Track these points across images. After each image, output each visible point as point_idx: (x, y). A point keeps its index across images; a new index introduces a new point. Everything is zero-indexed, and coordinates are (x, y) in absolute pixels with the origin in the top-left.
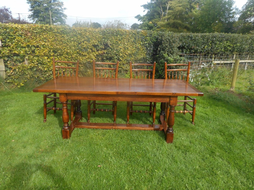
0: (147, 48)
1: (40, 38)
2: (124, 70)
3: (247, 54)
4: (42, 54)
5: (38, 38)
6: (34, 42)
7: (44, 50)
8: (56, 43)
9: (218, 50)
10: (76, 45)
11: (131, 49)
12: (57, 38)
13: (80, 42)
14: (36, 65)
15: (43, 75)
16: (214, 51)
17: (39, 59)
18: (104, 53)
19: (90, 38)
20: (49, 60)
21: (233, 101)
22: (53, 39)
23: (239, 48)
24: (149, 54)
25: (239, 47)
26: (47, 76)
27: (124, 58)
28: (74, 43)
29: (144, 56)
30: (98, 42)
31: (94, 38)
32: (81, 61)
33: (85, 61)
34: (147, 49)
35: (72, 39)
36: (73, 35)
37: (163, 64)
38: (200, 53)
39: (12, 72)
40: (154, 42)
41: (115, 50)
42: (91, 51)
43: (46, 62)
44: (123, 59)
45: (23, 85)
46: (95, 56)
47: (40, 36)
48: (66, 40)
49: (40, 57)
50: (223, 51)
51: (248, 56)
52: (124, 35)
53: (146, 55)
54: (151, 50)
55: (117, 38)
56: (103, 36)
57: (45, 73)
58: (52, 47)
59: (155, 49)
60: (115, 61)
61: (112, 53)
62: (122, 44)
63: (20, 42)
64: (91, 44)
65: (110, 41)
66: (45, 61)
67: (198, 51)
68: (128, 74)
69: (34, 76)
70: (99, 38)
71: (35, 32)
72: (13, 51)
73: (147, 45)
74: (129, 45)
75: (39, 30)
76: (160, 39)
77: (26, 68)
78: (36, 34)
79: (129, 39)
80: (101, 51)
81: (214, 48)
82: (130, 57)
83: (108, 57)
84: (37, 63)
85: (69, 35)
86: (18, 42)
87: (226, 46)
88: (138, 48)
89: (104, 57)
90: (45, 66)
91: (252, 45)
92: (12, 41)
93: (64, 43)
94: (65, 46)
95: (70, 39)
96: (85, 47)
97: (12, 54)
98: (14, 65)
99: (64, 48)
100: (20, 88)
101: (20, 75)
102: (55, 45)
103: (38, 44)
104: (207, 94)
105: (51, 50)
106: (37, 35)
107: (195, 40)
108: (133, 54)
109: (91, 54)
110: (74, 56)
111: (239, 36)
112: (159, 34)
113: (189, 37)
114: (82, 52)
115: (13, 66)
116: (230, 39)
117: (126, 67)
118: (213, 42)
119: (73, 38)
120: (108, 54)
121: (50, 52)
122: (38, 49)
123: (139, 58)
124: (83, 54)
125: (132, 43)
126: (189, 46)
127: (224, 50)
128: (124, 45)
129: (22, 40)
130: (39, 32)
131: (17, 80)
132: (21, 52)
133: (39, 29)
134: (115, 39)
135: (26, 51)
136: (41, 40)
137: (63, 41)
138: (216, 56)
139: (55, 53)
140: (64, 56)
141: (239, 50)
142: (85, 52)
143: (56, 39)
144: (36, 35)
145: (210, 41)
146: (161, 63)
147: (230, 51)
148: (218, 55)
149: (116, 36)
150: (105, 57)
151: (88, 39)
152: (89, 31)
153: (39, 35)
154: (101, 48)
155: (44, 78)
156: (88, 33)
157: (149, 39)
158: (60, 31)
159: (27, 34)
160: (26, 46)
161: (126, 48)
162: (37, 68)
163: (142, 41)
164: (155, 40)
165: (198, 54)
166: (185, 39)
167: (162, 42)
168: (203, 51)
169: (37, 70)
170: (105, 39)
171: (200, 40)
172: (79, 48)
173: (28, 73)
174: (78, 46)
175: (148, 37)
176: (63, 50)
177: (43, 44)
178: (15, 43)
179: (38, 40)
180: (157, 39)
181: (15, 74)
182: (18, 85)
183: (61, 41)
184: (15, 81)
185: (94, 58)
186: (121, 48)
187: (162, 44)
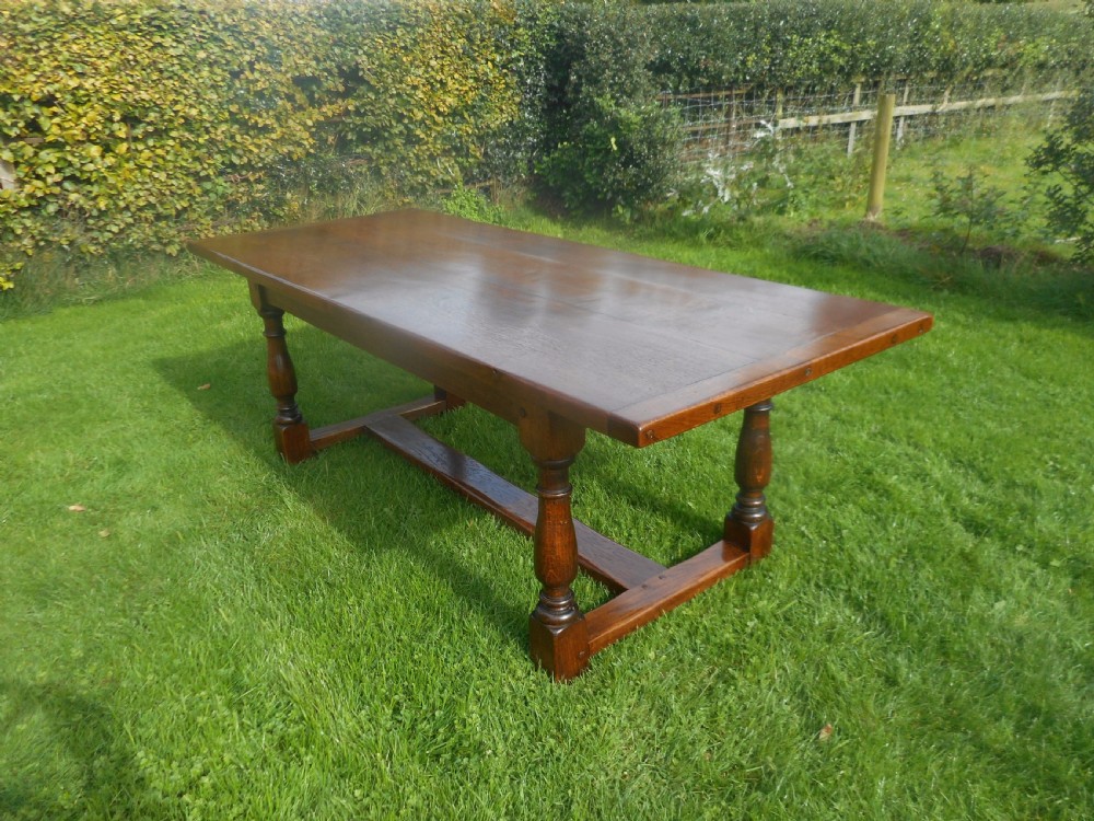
0: (521, 77)
1: (56, 60)
2: (437, 183)
3: (900, 81)
4: (75, 132)
5: (45, 57)
7: (80, 117)
8: (130, 79)
9: (795, 68)
10: (222, 84)
11: (457, 86)
12: (131, 52)
13: (236, 68)
14: (57, 190)
15: (95, 234)
16: (781, 75)
17: (65, 160)
18: (347, 113)
19: (277, 48)
20: (110, 160)
21: (885, 257)
22: (116, 59)
23: (874, 58)
24: (532, 104)
25: (874, 51)
26: (110, 235)
27: (430, 129)
28: (212, 72)
29: (512, 116)
30: (314, 63)
31: (297, 47)
32: (252, 157)
33: (271, 157)
34: (524, 83)
35: (202, 55)
36: (204, 38)
37: (599, 143)
38: (729, 88)
40: (547, 51)
41: (392, 96)
42: (289, 106)
43: (97, 170)
44: (427, 135)
45: (11, 286)
46: (310, 127)
47: (51, 46)
48: (176, 62)
49: (68, 148)
50: (817, 72)
51: (907, 89)
52: (422, 27)
53: (519, 110)
54: (537, 86)
55: (395, 41)
56: (335, 36)
57: (102, 223)
58: (116, 99)
59: (556, 83)
60: (396, 146)
61: (379, 108)
62: (418, 67)
64: (287, 72)
65: (364, 58)
66: (91, 167)
67: (724, 77)
68: (455, 198)
69: (50, 238)
70: (319, 44)
71: (28, 28)
73: (522, 64)
74: (446, 69)
75: (44, 20)
76: (572, 35)
77: (13, 208)
78: (31, 39)
79: (443, 44)
80: (331, 103)
81: (780, 64)
82: (458, 123)
83: (364, 130)
84: (58, 178)
85: (186, 39)
87: (827, 52)
88: (486, 82)
89: (347, 132)
90: (95, 190)
91: (918, 41)
93: (171, 78)
94: (176, 91)
95: (191, 54)
96: (264, 89)
99: (170, 98)
102: (130, 87)
103: (50, 88)
104: (787, 243)
105: (112, 113)
106: (36, 43)
107: (708, 32)
108: (466, 107)
109: (291, 123)
110: (219, 132)
112: (565, 13)
113: (681, 19)
114: (254, 112)
116: (841, 20)
117: (445, 168)
118: (776, 36)
119: (202, 48)
120: (365, 114)
121: (112, 121)
122: (55, 109)
123: (492, 126)
124: (256, 123)
125: (461, 59)
126: (688, 58)
127: (820, 69)
128: (427, 72)
130: (45, 31)
133: (40, 15)
134: (386, 45)
136: (60, 67)
137: (161, 66)
138: (791, 96)
139: (133, 127)
140: (174, 139)
141: (872, 67)
142: (265, 115)
143: (131, 57)
144: (31, 44)
145: (765, 34)
146: (586, 136)
147: (839, 73)
148: (795, 93)
149: (390, 29)
150: (352, 130)
151: (272, 53)
152: (268, 11)
153: (45, 44)
154: (329, 91)
155: (98, 244)
156: (267, 25)
157: (526, 37)
158: (141, 19)
161: (439, 86)
162: (61, 202)
163: (498, 48)
164: (551, 40)
165: (723, 94)
166: (671, 30)
167: (583, 49)
168: (741, 77)
169: (60, 212)
170: (345, 49)
171: (727, 30)
172: (237, 96)
173: (25, 228)
174: (230, 88)
175: (521, 30)
176: (169, 111)
177: (74, 88)
179: (47, 69)
180: (560, 37)
183: (153, 65)
185: (307, 139)
186: (415, 83)
187: (583, 57)
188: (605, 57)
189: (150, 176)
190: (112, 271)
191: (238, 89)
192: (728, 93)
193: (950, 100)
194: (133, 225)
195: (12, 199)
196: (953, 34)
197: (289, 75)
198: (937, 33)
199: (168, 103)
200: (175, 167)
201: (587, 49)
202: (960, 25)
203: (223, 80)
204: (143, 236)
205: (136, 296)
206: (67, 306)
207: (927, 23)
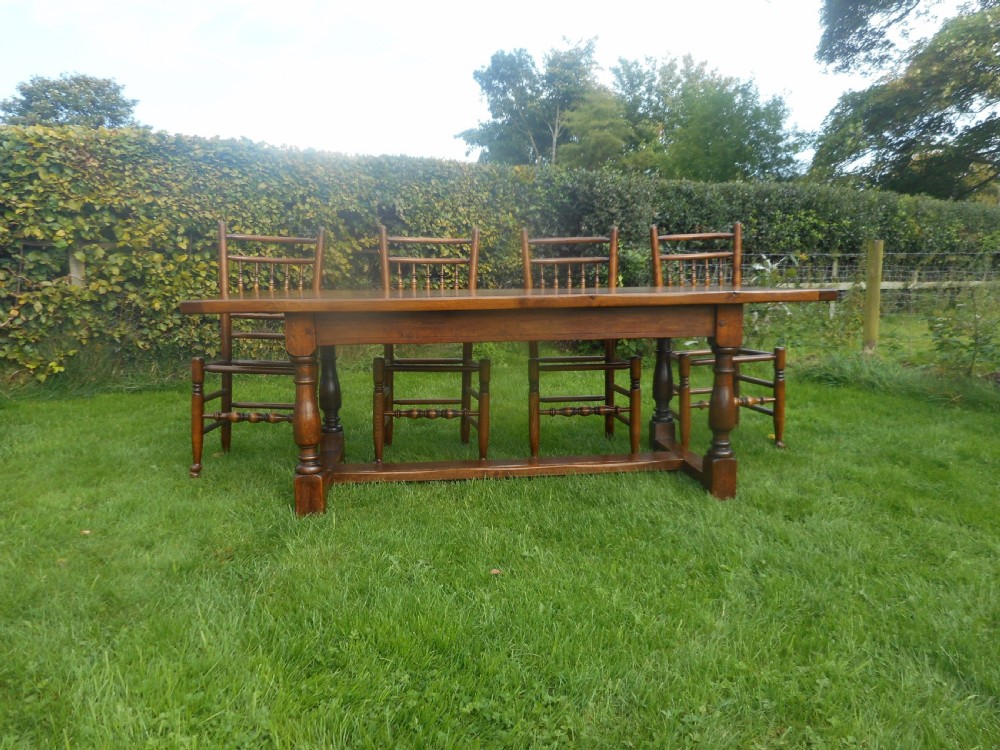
0: (537, 227)
1: (137, 179)
4: (143, 240)
5: (129, 176)
6: (113, 192)
7: (150, 228)
8: (197, 201)
9: (779, 240)
10: (276, 211)
11: (480, 230)
12: (202, 178)
13: (290, 200)
14: (118, 289)
15: (146, 331)
16: (767, 245)
17: (131, 263)
19: (327, 186)
20: (169, 267)
21: (890, 378)
22: (188, 184)
23: (849, 236)
25: (849, 230)
26: (159, 333)
28: (269, 201)
30: (357, 201)
31: (344, 187)
35: (262, 186)
39: (16, 313)
40: (561, 208)
41: (423, 234)
42: (332, 235)
43: (158, 275)
44: (451, 270)
45: (62, 369)
46: (349, 255)
47: (134, 169)
48: (239, 189)
49: (134, 253)
50: (799, 244)
52: (454, 179)
55: (430, 189)
56: (378, 181)
57: (153, 321)
58: (183, 216)
62: (447, 212)
63: (53, 192)
64: (333, 206)
65: (401, 200)
66: (153, 271)
67: (716, 241)
69: (105, 331)
70: (364, 187)
71: (118, 152)
72: (24, 226)
73: (538, 216)
74: (472, 215)
75: (133, 148)
76: (584, 194)
78: (120, 161)
79: (471, 194)
80: (369, 236)
81: (767, 234)
82: (479, 262)
84: (121, 279)
85: (250, 172)
86: (44, 192)
87: (807, 228)
88: (507, 229)
90: (152, 292)
91: (887, 225)
92: (22, 186)
93: (233, 202)
94: (236, 213)
95: (253, 184)
96: (311, 219)
97: (17, 239)
98: (25, 288)
99: (230, 218)
100: (47, 383)
101: (50, 329)
102: (197, 207)
103: (128, 202)
105: (177, 227)
106: (124, 165)
107: (702, 203)
108: (488, 249)
109: (332, 250)
110: (268, 251)
111: (842, 194)
112: (578, 176)
113: (679, 191)
115: (22, 291)
116: (818, 202)
118: (761, 211)
119: (263, 181)
120: (398, 248)
121: (177, 235)
122: (129, 220)
123: (510, 267)
124: (302, 246)
125: (485, 208)
126: (684, 224)
127: (801, 241)
128: (454, 216)
129: (61, 184)
130: (133, 156)
131: (37, 351)
132: (58, 233)
133: (130, 143)
134: (421, 192)
135: (77, 231)
136: (139, 186)
137: (226, 192)
139: (194, 241)
141: (847, 245)
143: (201, 183)
144: (119, 165)
145: (752, 209)
147: (818, 246)
149: (425, 179)
151: (322, 190)
153: (131, 166)
154: (368, 227)
155: (146, 340)
157: (542, 195)
158: (215, 154)
159: (84, 161)
160: (82, 208)
161: (464, 229)
162: (120, 301)
163: (518, 202)
164: (564, 197)
166: (669, 198)
167: (592, 205)
169: (117, 309)
170: (385, 191)
171: (718, 202)
172: (287, 222)
173: (84, 320)
174: (282, 215)
175: (538, 188)
177: (148, 204)
178: (33, 197)
179: (128, 186)
180: (573, 195)
181: (27, 321)
182: (37, 370)
183: (219, 191)
184: (25, 354)
185: (345, 265)
186: (444, 225)
187: (592, 212)
188: (614, 210)
189: (202, 283)
190: (155, 366)
191: (289, 216)
193: (919, 280)
194: (181, 326)
195: (77, 293)
196: (918, 222)
197: (335, 210)
198: (903, 219)
199: (227, 223)
201: (597, 205)
202: (924, 215)
203: (278, 208)
204: (188, 336)
205: (171, 389)
206: (109, 393)
207: (894, 211)
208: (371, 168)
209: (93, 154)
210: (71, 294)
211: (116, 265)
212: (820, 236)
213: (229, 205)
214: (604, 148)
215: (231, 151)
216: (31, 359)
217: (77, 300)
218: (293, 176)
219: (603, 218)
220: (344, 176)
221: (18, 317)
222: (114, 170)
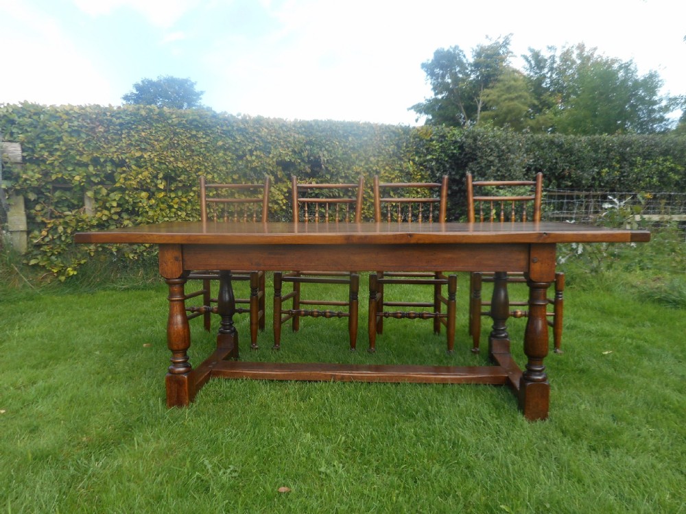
0: (433, 172)
1: (130, 140)
4: (134, 183)
5: (124, 138)
6: (113, 149)
7: (138, 174)
8: (173, 154)
9: (639, 180)
10: (230, 161)
11: (387, 174)
12: (176, 138)
13: (241, 153)
14: (116, 217)
15: (135, 247)
16: (628, 184)
17: (124, 199)
19: (269, 143)
20: (152, 202)
22: (166, 142)
26: (144, 248)
27: (366, 200)
28: (225, 154)
30: (292, 154)
31: (282, 143)
34: (434, 175)
35: (220, 143)
36: (224, 134)
38: (588, 190)
39: (46, 233)
40: (453, 156)
41: (342, 178)
42: (272, 178)
43: (143, 207)
44: (364, 204)
45: (75, 273)
46: (285, 193)
47: (129, 133)
48: (203, 146)
49: (127, 192)
50: (658, 184)
52: (367, 136)
55: (347, 144)
56: (308, 138)
58: (162, 165)
62: (362, 161)
63: (72, 149)
64: (273, 157)
65: (325, 153)
66: (140, 204)
67: (583, 182)
69: (107, 247)
70: (297, 143)
71: (118, 122)
72: (52, 174)
73: (434, 163)
74: (381, 163)
75: (128, 118)
76: (469, 146)
78: (119, 128)
79: (380, 147)
80: (301, 179)
81: (628, 176)
84: (119, 210)
85: (211, 133)
86: (67, 150)
87: (665, 171)
88: (408, 173)
90: (139, 219)
92: (52, 145)
93: (198, 155)
94: (200, 163)
95: (213, 142)
96: (257, 167)
97: (47, 183)
98: (54, 216)
99: (196, 167)
100: (65, 283)
101: (68, 245)
102: (172, 159)
103: (122, 156)
104: (633, 290)
105: (158, 173)
106: (121, 130)
107: (571, 152)
109: (272, 189)
110: (224, 190)
112: (466, 133)
113: (552, 142)
114: (249, 180)
115: (51, 218)
116: (675, 149)
118: (623, 157)
119: (221, 140)
121: (158, 179)
122: (124, 169)
125: (391, 157)
126: (556, 168)
127: (659, 182)
128: (366, 164)
129: (78, 144)
130: (128, 123)
131: (60, 260)
132: (75, 178)
133: (127, 115)
134: (341, 146)
135: (88, 177)
136: (131, 144)
137: (193, 148)
139: (171, 183)
140: (194, 192)
142: (256, 183)
143: (176, 142)
144: (118, 130)
145: (615, 156)
149: (344, 136)
151: (265, 146)
153: (126, 131)
154: (301, 172)
155: (136, 253)
156: (266, 130)
157: (437, 147)
158: (186, 121)
159: (94, 127)
160: (91, 160)
161: (375, 173)
162: (118, 225)
163: (417, 153)
164: (455, 149)
165: (584, 193)
166: (543, 149)
167: (475, 155)
168: (597, 183)
170: (313, 146)
171: (586, 151)
172: (239, 169)
174: (235, 164)
175: (434, 142)
176: (194, 175)
177: (137, 157)
178: (58, 153)
179: (124, 145)
180: (461, 147)
181: (53, 239)
182: (59, 273)
183: (189, 147)
184: (52, 262)
185: (282, 200)
186: (358, 170)
187: (476, 159)
188: (491, 158)
189: (175, 213)
190: (141, 272)
191: (240, 165)
192: (587, 193)
195: (88, 220)
197: (274, 160)
199: (194, 170)
200: (192, 209)
201: (479, 154)
203: (232, 159)
205: (152, 289)
206: (106, 290)
208: (303, 129)
209: (102, 123)
210: (83, 221)
211: (115, 200)
212: (676, 177)
213: (195, 158)
214: (514, 114)
215: (198, 118)
216: (56, 266)
217: (87, 225)
218: (244, 136)
219: (483, 165)
220: (282, 135)
221: (47, 236)
222: (115, 134)
